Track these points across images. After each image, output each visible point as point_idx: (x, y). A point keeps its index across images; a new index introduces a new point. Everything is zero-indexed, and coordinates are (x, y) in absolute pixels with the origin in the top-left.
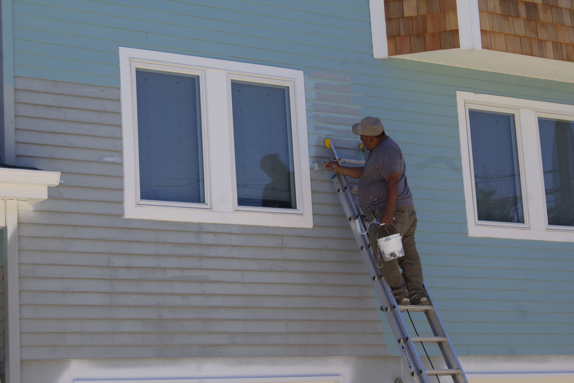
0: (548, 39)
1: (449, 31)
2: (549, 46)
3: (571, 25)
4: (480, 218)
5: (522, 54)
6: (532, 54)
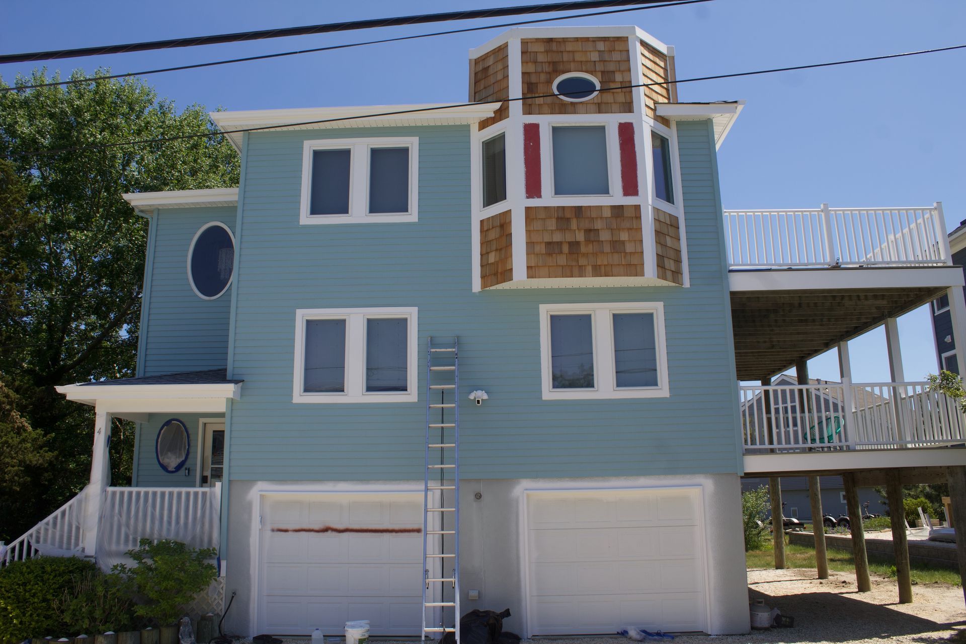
0: (587, 264)
2: (589, 269)
3: (610, 252)
4: (554, 387)
6: (571, 277)
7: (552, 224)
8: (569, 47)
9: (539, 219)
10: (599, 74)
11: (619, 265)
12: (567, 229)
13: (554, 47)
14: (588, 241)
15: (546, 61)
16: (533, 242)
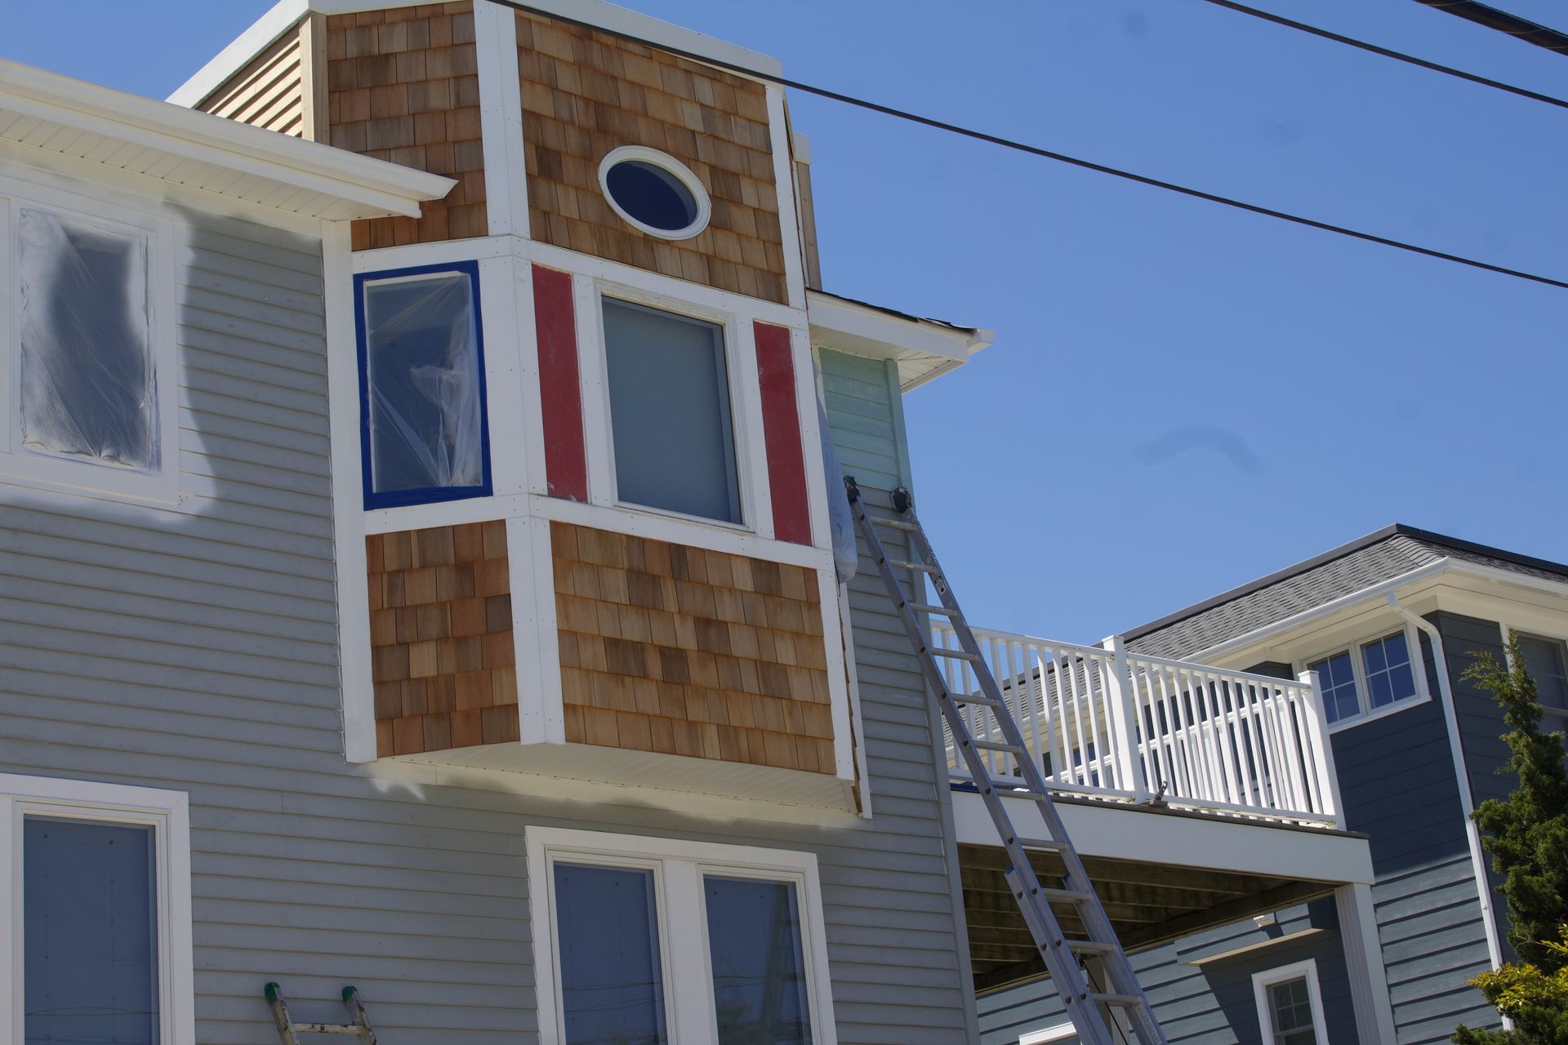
0: (708, 721)
1: (500, 707)
2: (712, 733)
3: (757, 691)
5: (651, 751)
6: (673, 752)
7: (617, 585)
8: (634, 69)
9: (586, 564)
10: (706, 171)
11: (778, 733)
12: (654, 608)
13: (597, 57)
14: (704, 650)
15: (579, 93)
16: (576, 633)
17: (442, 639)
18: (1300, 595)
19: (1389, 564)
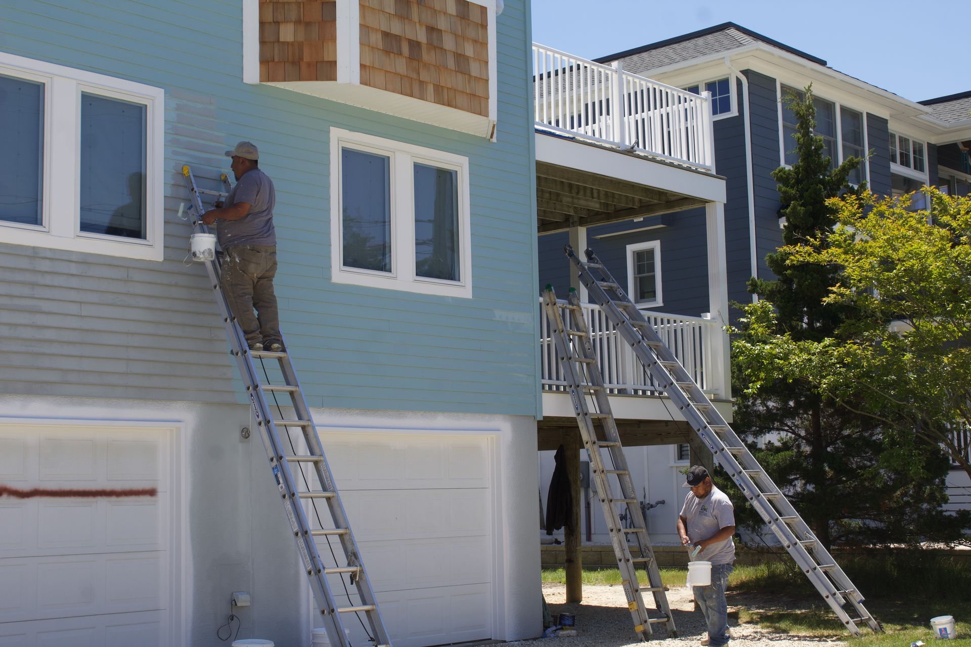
0: (429, 82)
1: (327, 61)
2: (430, 89)
3: (454, 68)
4: (345, 264)
5: (402, 94)
6: (411, 96)
11: (463, 92)
12: (407, 18)
14: (431, 46)
16: (368, 27)
17: (298, 22)
18: (676, 54)
19: (726, 42)
